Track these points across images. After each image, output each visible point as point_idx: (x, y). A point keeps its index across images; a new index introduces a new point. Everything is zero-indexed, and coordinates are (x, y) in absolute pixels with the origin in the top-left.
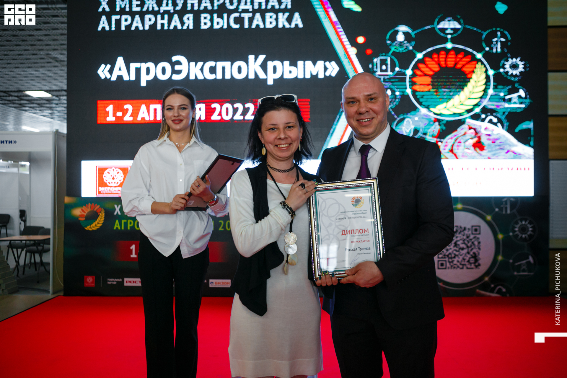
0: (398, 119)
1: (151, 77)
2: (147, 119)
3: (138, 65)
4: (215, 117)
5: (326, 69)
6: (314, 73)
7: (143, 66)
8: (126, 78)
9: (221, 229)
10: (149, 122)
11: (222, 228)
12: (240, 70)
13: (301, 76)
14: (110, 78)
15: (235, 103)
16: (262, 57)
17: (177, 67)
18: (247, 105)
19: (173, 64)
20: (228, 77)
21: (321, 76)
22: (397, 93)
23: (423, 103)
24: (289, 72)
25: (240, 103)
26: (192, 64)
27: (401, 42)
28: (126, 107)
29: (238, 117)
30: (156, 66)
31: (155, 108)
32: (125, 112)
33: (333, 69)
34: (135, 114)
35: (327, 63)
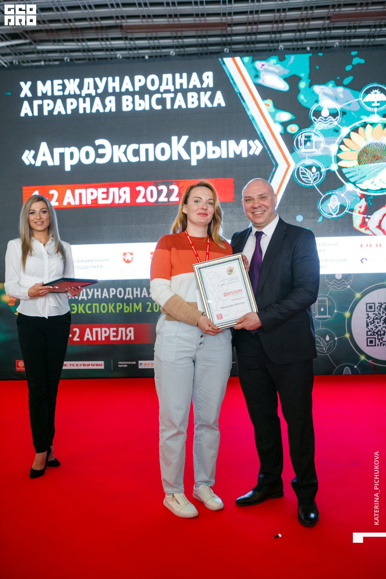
0: (324, 196)
1: (75, 162)
2: (73, 203)
3: (61, 150)
4: (140, 200)
5: (249, 148)
6: (238, 153)
7: (67, 151)
8: (50, 163)
9: (148, 311)
10: (74, 207)
11: (150, 310)
12: (163, 152)
13: (224, 156)
14: (35, 164)
15: (159, 186)
16: (185, 138)
17: (101, 151)
18: (171, 187)
19: (96, 148)
20: (151, 159)
21: (245, 155)
22: (323, 170)
23: (350, 179)
24: (212, 152)
25: (164, 185)
26: (116, 147)
27: (326, 118)
28: (51, 192)
29: (163, 199)
30: (80, 150)
31: (80, 192)
32: (50, 196)
33: (257, 148)
34: (60, 199)
35: (251, 142)
